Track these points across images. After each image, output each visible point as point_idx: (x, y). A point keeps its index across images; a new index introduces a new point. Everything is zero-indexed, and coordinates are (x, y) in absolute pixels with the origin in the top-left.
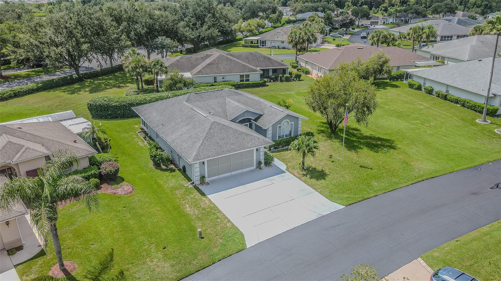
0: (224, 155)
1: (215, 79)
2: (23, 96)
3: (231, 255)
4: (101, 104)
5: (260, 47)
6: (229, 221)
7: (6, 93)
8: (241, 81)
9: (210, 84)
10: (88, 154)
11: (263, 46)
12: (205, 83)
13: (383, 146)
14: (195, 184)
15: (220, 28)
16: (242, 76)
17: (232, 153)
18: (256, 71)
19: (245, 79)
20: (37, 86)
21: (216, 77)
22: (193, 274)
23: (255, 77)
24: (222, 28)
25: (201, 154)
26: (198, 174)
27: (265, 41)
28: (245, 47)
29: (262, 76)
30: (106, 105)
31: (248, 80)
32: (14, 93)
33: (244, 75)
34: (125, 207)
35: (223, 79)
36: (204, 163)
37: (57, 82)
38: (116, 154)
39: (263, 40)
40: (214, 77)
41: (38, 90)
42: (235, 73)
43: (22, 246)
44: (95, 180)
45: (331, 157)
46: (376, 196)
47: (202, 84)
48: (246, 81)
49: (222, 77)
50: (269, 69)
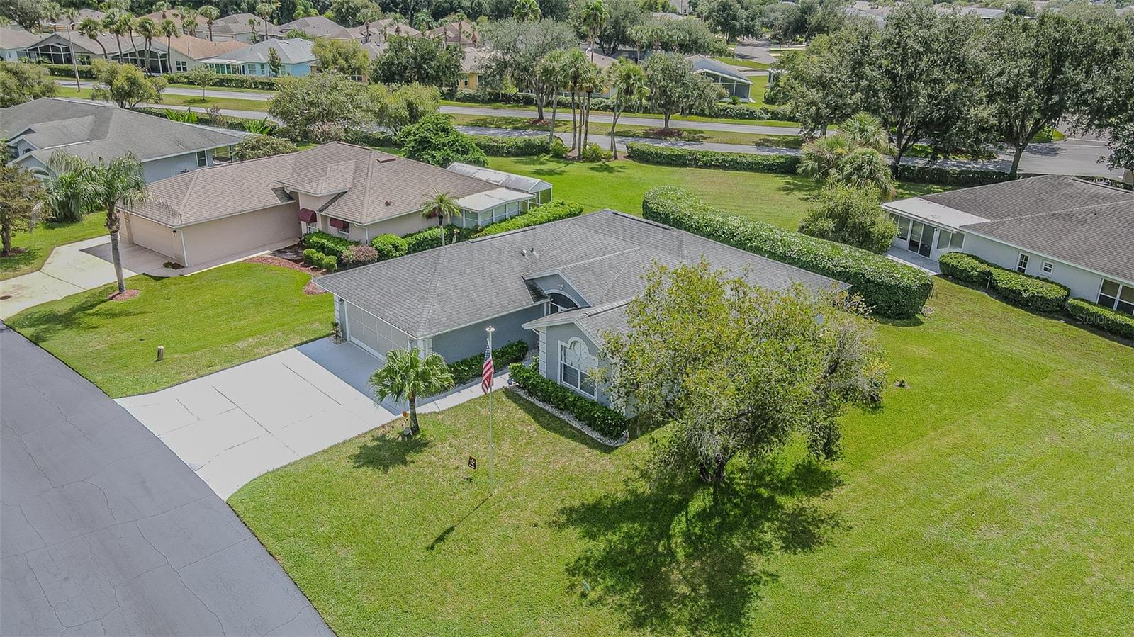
1: (1024, 261)
8: (1103, 300)
9: (985, 268)
16: (1109, 286)
19: (1117, 299)
21: (1027, 257)
31: (1129, 309)
33: (1118, 285)
35: (1045, 269)
40: (1023, 256)
42: (1087, 266)
43: (184, 267)
44: (330, 259)
45: (472, 462)
46: (270, 553)
47: (966, 259)
48: (1122, 307)
49: (1046, 265)
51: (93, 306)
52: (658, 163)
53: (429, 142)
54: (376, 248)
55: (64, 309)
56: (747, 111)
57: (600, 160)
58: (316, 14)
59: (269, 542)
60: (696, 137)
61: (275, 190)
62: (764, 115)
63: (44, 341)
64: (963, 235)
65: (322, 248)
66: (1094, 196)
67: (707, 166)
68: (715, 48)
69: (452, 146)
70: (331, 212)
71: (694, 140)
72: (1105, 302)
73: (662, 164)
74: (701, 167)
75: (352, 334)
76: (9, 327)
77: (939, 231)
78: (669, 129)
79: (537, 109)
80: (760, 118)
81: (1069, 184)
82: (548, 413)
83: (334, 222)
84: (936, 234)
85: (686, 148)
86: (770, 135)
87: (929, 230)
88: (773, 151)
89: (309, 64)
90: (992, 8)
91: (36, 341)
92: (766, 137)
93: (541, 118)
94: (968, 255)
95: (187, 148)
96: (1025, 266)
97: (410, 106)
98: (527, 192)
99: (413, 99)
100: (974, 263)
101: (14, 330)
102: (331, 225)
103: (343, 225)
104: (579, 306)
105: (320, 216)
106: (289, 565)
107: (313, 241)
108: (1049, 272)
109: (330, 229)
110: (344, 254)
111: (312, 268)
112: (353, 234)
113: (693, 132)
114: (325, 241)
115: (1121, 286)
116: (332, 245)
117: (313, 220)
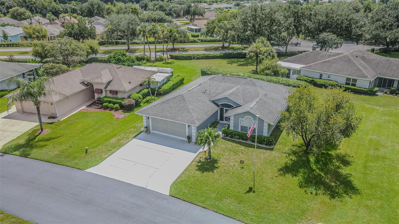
2: (209, 59)
6: (110, 155)
7: (200, 55)
10: (123, 90)
12: (306, 76)
14: (144, 130)
16: (348, 79)
18: (367, 77)
19: (351, 83)
20: (219, 54)
21: (322, 74)
23: (363, 84)
31: (355, 85)
33: (351, 79)
35: (328, 77)
36: (149, 118)
37: (233, 55)
40: (321, 74)
41: (220, 57)
42: (342, 75)
43: (56, 118)
44: (117, 105)
45: (242, 162)
46: (204, 208)
47: (305, 77)
48: (353, 85)
49: (328, 76)
50: (394, 80)
51: (35, 138)
52: (182, 59)
53: (120, 60)
54: (133, 99)
55: (22, 141)
56: (193, 40)
57: (163, 61)
58: (3, 16)
59: (201, 204)
60: (184, 50)
61: (80, 83)
62: (199, 41)
63: (29, 155)
64: (301, 70)
65: (110, 102)
66: (330, 55)
67: (198, 58)
68: (169, 20)
69: (129, 60)
70: (109, 88)
71: (184, 51)
72: (347, 84)
73: (184, 60)
74: (196, 59)
75: (153, 130)
76: (5, 153)
77: (292, 70)
78: (175, 48)
79: (127, 45)
80: (197, 42)
81: (321, 53)
82: (243, 142)
83: (111, 92)
84: (291, 71)
85: (184, 54)
86: (206, 47)
87: (289, 70)
88: (211, 52)
89: (20, 36)
90: (230, 4)
91: (25, 155)
92: (206, 48)
93: (129, 48)
94: (305, 76)
95: (19, 72)
96: (321, 77)
97: (91, 48)
98: (168, 73)
99: (91, 45)
100: (308, 78)
101: (9, 154)
102: (110, 93)
103: (116, 92)
104: (235, 106)
105: (104, 91)
106: (215, 210)
107: (105, 100)
108: (330, 77)
109: (109, 95)
110: (123, 103)
111: (109, 110)
112: (120, 96)
113: (182, 48)
114: (111, 99)
115: (352, 79)
116: (115, 100)
117: (102, 92)
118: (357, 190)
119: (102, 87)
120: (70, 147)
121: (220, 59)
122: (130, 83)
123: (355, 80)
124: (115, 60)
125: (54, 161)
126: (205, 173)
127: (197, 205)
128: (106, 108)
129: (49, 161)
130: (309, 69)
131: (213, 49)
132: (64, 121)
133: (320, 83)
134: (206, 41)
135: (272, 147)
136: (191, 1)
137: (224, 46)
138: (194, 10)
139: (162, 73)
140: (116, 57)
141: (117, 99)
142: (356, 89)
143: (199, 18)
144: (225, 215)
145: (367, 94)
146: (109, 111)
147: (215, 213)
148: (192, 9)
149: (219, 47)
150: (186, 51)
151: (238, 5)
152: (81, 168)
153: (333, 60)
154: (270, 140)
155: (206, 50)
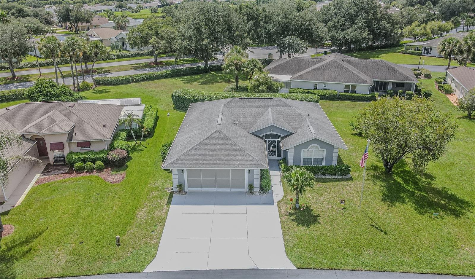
0: (202, 168)
1: (316, 86)
3: (121, 273)
4: (179, 96)
5: (424, 54)
6: (159, 238)
7: (140, 76)
8: (346, 91)
9: (307, 91)
10: (103, 138)
11: (427, 53)
12: (302, 89)
13: (444, 208)
14: (173, 190)
15: (377, 30)
16: (347, 87)
17: (212, 167)
18: (366, 82)
19: (350, 90)
20: (165, 73)
21: (317, 84)
22: (73, 277)
23: (363, 89)
24: (379, 31)
25: (179, 161)
26: (177, 181)
27: (431, 48)
28: (405, 53)
29: (373, 89)
30: (183, 97)
31: (354, 92)
32: (145, 76)
34: (98, 194)
36: (183, 171)
37: (183, 71)
38: (148, 144)
39: (429, 46)
40: (315, 84)
41: (167, 76)
42: (340, 82)
43: (4, 202)
44: (99, 163)
45: (343, 202)
46: (352, 270)
47: (299, 89)
48: (352, 92)
49: (324, 85)
50: (388, 82)
53: (51, 94)
57: (89, 89)
60: (104, 71)
62: (114, 57)
64: (291, 82)
67: (138, 81)
70: (76, 139)
72: (347, 91)
75: (189, 187)
78: (88, 70)
80: (112, 59)
83: (80, 144)
85: (109, 76)
93: (14, 76)
98: (139, 105)
102: (78, 147)
103: (88, 144)
104: (283, 135)
105: (67, 145)
106: (368, 268)
107: (75, 158)
108: (326, 87)
109: (77, 149)
110: (110, 157)
111: (87, 172)
112: (94, 148)
113: (99, 69)
114: (85, 156)
115: (351, 86)
116: (92, 156)
117: (63, 148)
118: (467, 202)
119: (64, 140)
120: (81, 243)
121: (167, 78)
122: (104, 126)
123: (355, 87)
124: (41, 95)
125: (76, 273)
126: (312, 226)
127: (342, 270)
128: (81, 170)
129: (68, 275)
130: (301, 79)
131: (144, 66)
132: (26, 205)
133: (320, 94)
134: (124, 57)
135: (348, 176)
136: (45, 1)
137: (157, 61)
138: (76, 15)
139: (130, 105)
140: (43, 91)
141: (95, 153)
142: (359, 96)
143: (83, 25)
144: (383, 271)
145: (370, 100)
146: (89, 175)
147: (370, 272)
148: (73, 14)
149: (150, 63)
150: (108, 72)
151: (120, 6)
152: (135, 269)
153: (323, 67)
154: (347, 168)
155: (135, 68)
